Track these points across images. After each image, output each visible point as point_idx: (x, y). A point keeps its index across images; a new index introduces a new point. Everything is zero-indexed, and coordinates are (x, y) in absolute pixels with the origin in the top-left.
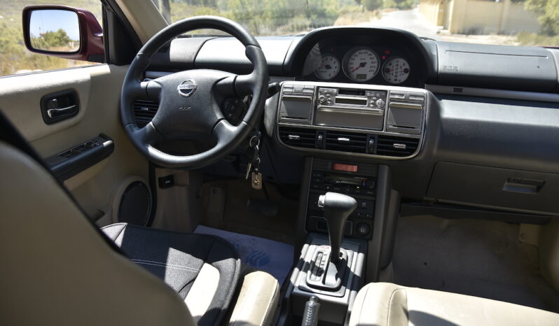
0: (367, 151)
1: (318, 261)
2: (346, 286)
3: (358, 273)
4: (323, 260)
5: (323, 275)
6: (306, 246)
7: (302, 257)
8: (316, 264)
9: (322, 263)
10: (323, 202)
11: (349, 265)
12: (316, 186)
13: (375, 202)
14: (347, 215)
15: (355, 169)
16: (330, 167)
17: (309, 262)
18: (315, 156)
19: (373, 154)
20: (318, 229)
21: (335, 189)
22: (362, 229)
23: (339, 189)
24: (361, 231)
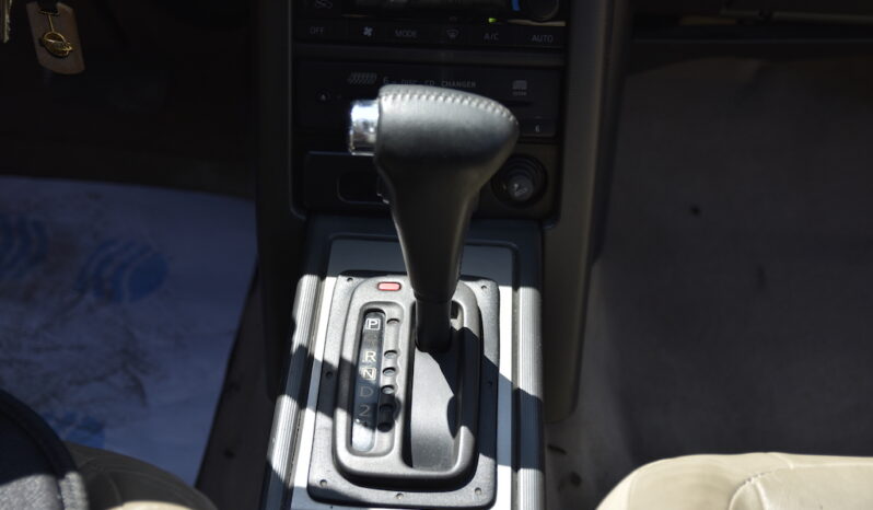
1: (368, 355)
2: (493, 454)
3: (528, 383)
4: (388, 345)
5: (398, 426)
6: (307, 283)
7: (298, 339)
8: (363, 371)
9: (387, 363)
10: (372, 137)
11: (489, 354)
12: (317, 30)
13: (563, 72)
14: (476, 179)
17: (335, 362)
20: (341, 198)
21: (399, 33)
22: (516, 186)
23: (414, 34)
24: (517, 194)
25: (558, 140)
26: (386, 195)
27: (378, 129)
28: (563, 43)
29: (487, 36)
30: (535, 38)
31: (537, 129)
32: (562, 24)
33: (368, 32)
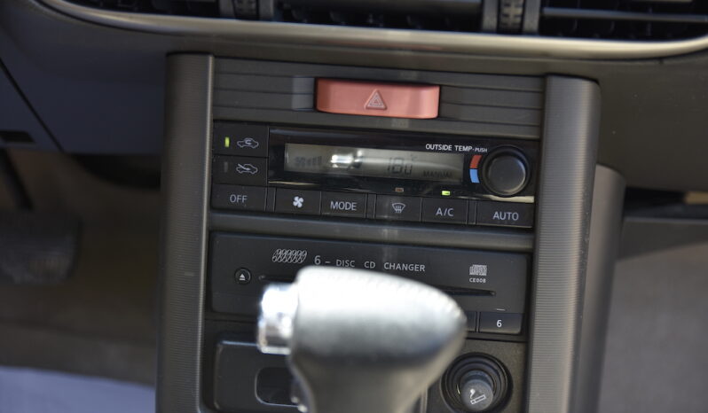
0: (489, 19)
12: (237, 198)
13: (530, 257)
14: (415, 385)
15: (426, 104)
16: (300, 101)
18: (227, 50)
19: (518, 31)
20: (259, 400)
21: (335, 205)
22: (472, 392)
23: (352, 206)
24: (473, 402)
25: (525, 337)
26: (303, 400)
27: (295, 322)
28: (529, 223)
29: (439, 212)
30: (496, 215)
31: (499, 323)
32: (530, 199)
33: (298, 202)
